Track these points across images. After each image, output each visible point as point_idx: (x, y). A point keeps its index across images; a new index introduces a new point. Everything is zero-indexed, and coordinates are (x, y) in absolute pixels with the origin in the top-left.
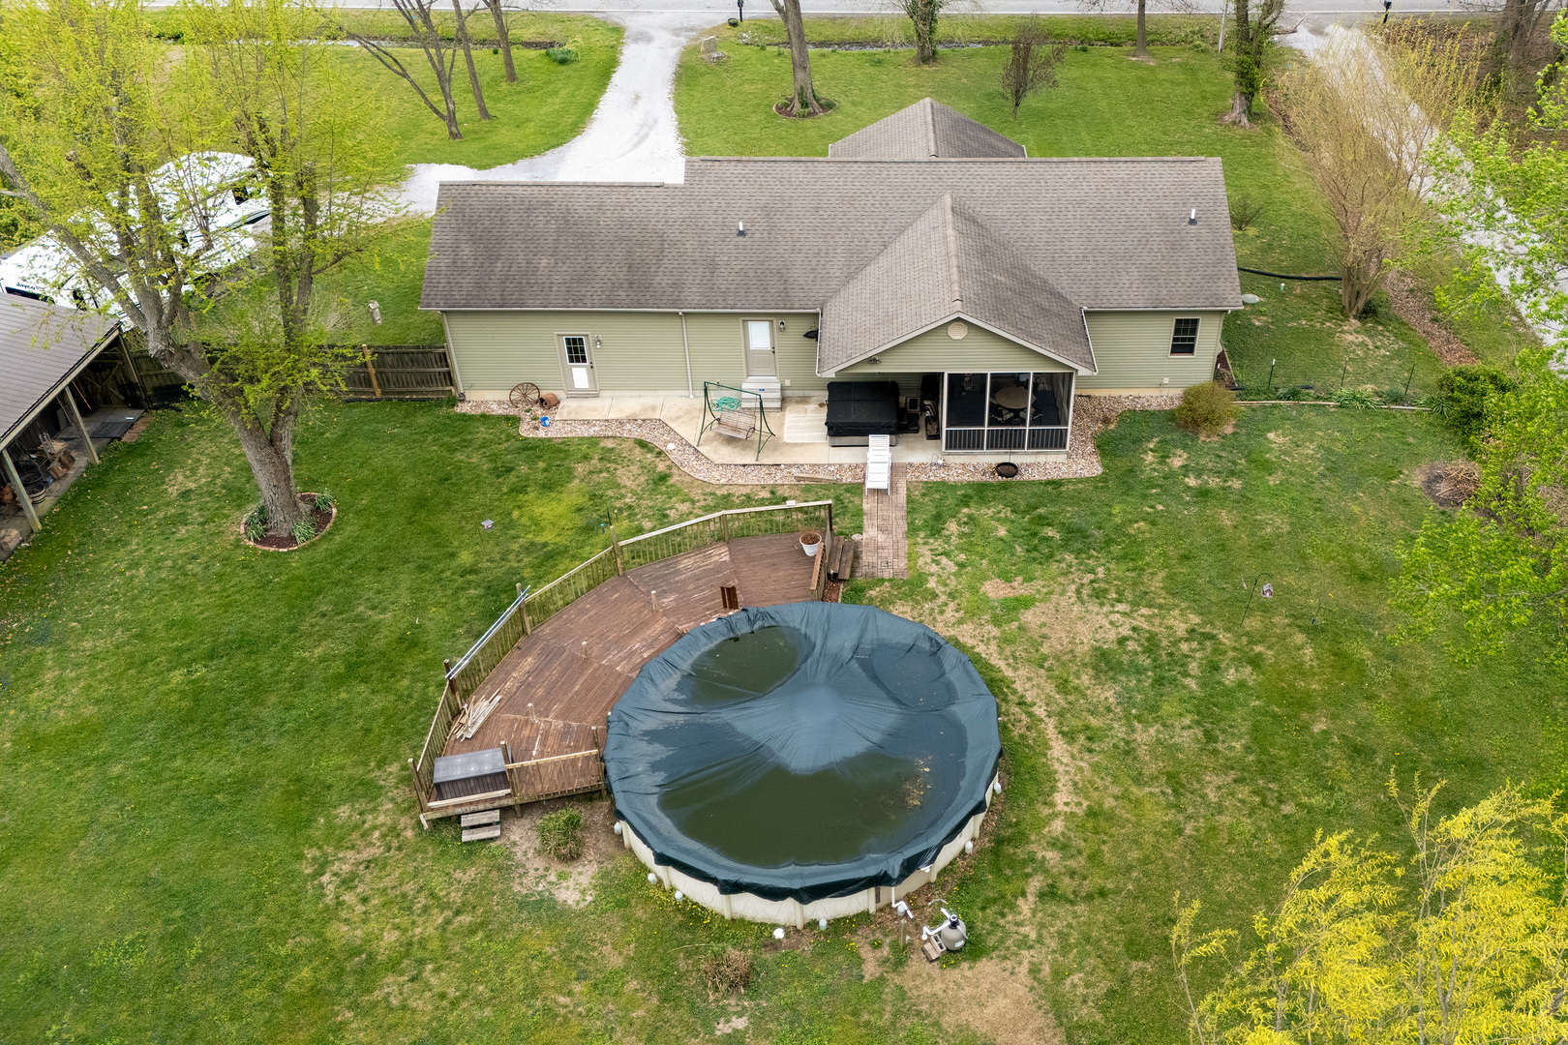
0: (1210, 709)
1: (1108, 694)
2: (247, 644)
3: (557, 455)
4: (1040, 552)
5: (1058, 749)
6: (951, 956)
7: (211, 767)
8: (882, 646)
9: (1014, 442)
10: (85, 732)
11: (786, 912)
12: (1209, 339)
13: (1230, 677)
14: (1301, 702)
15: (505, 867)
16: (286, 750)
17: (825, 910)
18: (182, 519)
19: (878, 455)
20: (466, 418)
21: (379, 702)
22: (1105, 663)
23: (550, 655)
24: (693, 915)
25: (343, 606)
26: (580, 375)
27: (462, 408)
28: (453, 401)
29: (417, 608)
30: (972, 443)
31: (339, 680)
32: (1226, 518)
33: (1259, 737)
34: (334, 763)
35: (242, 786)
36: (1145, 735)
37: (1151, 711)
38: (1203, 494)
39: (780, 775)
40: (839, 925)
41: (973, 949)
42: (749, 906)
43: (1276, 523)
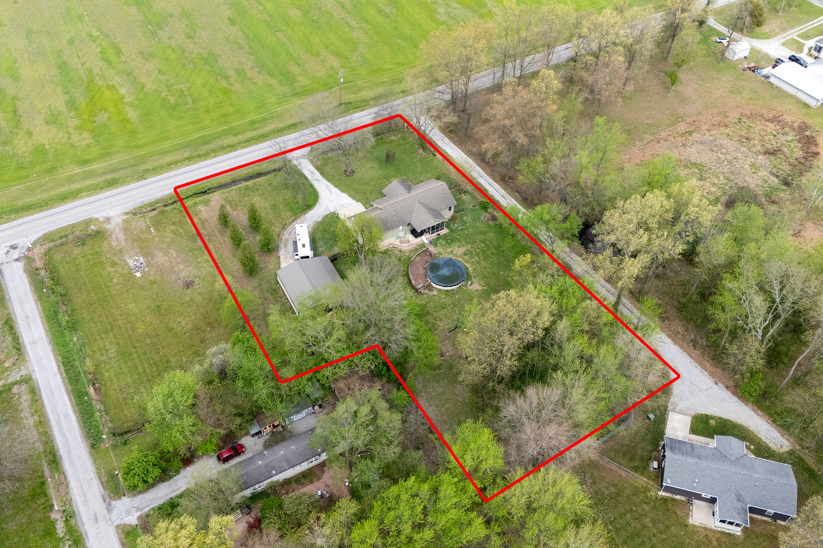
0: (477, 255)
1: (467, 257)
4: (450, 244)
5: (466, 264)
6: (470, 285)
8: (446, 261)
9: (438, 231)
11: (456, 286)
12: (453, 209)
13: (477, 251)
14: (485, 251)
19: (423, 239)
22: (465, 254)
24: (447, 291)
30: (434, 233)
32: (466, 232)
33: (483, 256)
36: (473, 260)
37: (472, 258)
38: (462, 229)
39: (447, 276)
40: (460, 286)
41: (472, 284)
42: (453, 287)
43: (471, 230)
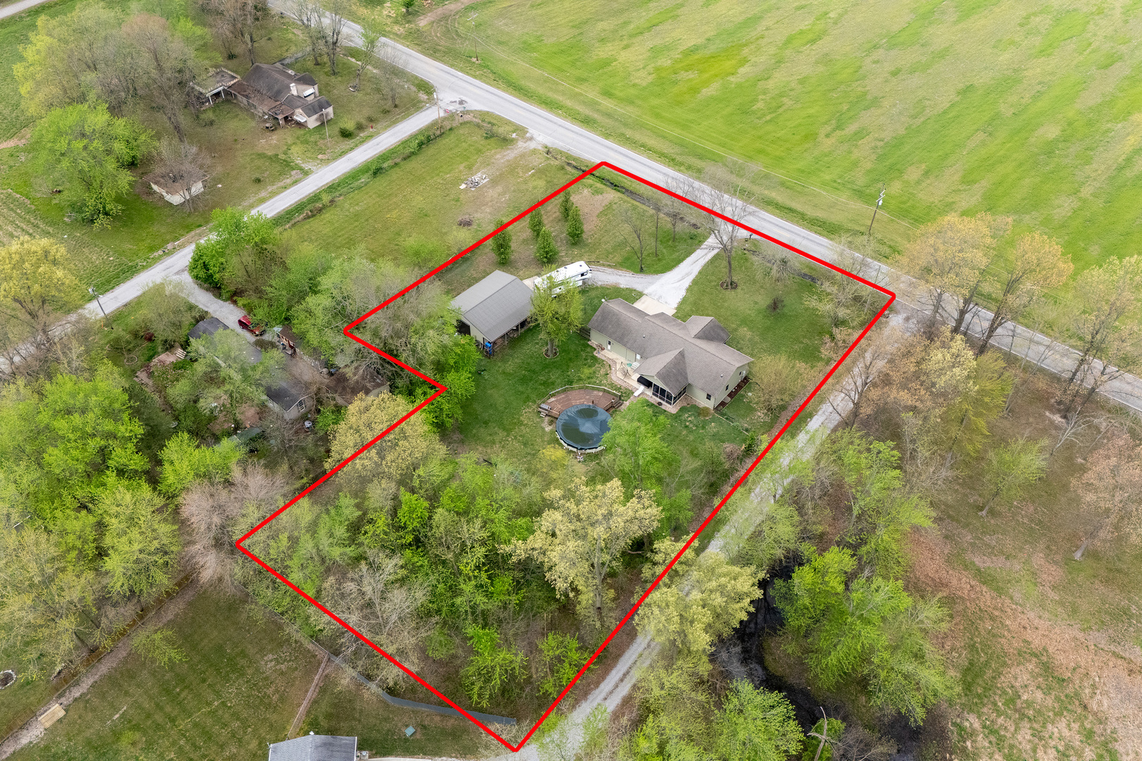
2: (534, 372)
3: (595, 359)
7: (521, 389)
10: (510, 374)
11: (566, 445)
15: (543, 421)
16: (530, 391)
17: (571, 448)
18: (537, 343)
19: (642, 388)
20: (588, 345)
21: (544, 390)
23: (567, 396)
25: (549, 372)
26: (609, 347)
27: (589, 343)
28: (589, 340)
29: (557, 378)
31: (541, 384)
34: (533, 396)
35: (522, 393)
40: (571, 451)
42: (562, 443)
